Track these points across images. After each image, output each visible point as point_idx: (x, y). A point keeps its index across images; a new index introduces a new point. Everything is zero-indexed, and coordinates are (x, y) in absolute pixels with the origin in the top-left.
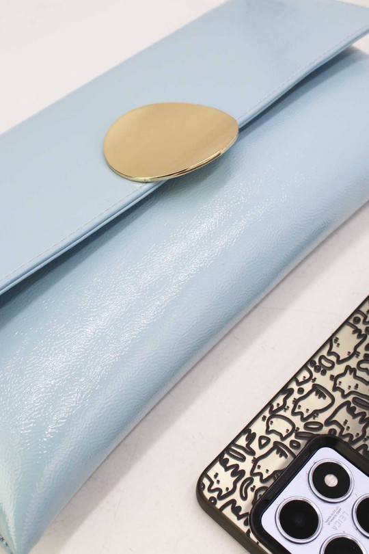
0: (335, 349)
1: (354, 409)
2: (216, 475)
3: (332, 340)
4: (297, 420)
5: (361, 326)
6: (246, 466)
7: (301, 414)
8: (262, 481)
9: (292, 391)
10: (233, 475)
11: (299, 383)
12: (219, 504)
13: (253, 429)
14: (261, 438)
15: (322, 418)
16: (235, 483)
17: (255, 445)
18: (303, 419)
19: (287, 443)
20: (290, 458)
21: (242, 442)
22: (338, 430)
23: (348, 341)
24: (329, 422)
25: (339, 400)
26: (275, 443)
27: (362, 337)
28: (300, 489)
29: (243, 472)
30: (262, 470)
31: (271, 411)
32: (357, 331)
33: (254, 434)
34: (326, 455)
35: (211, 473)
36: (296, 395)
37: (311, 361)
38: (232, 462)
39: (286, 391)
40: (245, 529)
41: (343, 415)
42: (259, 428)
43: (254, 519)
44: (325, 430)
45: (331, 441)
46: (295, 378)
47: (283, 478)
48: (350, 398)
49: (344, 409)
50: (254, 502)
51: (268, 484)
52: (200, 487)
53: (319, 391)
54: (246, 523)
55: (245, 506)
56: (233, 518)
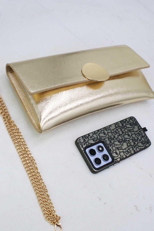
0: (110, 127)
1: (109, 139)
2: (81, 139)
3: (110, 126)
4: (98, 136)
5: (117, 126)
6: (87, 140)
7: (100, 136)
8: (88, 143)
9: (100, 131)
10: (84, 140)
11: (101, 130)
12: (79, 144)
13: (90, 134)
14: (91, 136)
15: (103, 138)
16: (84, 142)
17: (89, 137)
18: (99, 137)
19: (95, 139)
20: (95, 142)
21: (87, 136)
22: (105, 141)
23: (113, 127)
24: (104, 139)
25: (107, 136)
26: (93, 138)
27: (116, 128)
28: (94, 148)
29: (86, 141)
30: (89, 142)
31: (94, 133)
32: (116, 126)
33: (90, 135)
34: (101, 144)
35: (80, 138)
36: (100, 132)
37: (105, 127)
38: (84, 138)
39: (98, 131)
40: (83, 150)
41: (107, 139)
42: (91, 135)
43: (85, 149)
44: (103, 140)
45: (103, 142)
46: (101, 129)
47: (92, 145)
48: (109, 137)
49: (108, 138)
50: (86, 146)
51: (89, 145)
52: (77, 140)
53: (104, 133)
54: (83, 149)
55: (84, 146)
56: (81, 147)
